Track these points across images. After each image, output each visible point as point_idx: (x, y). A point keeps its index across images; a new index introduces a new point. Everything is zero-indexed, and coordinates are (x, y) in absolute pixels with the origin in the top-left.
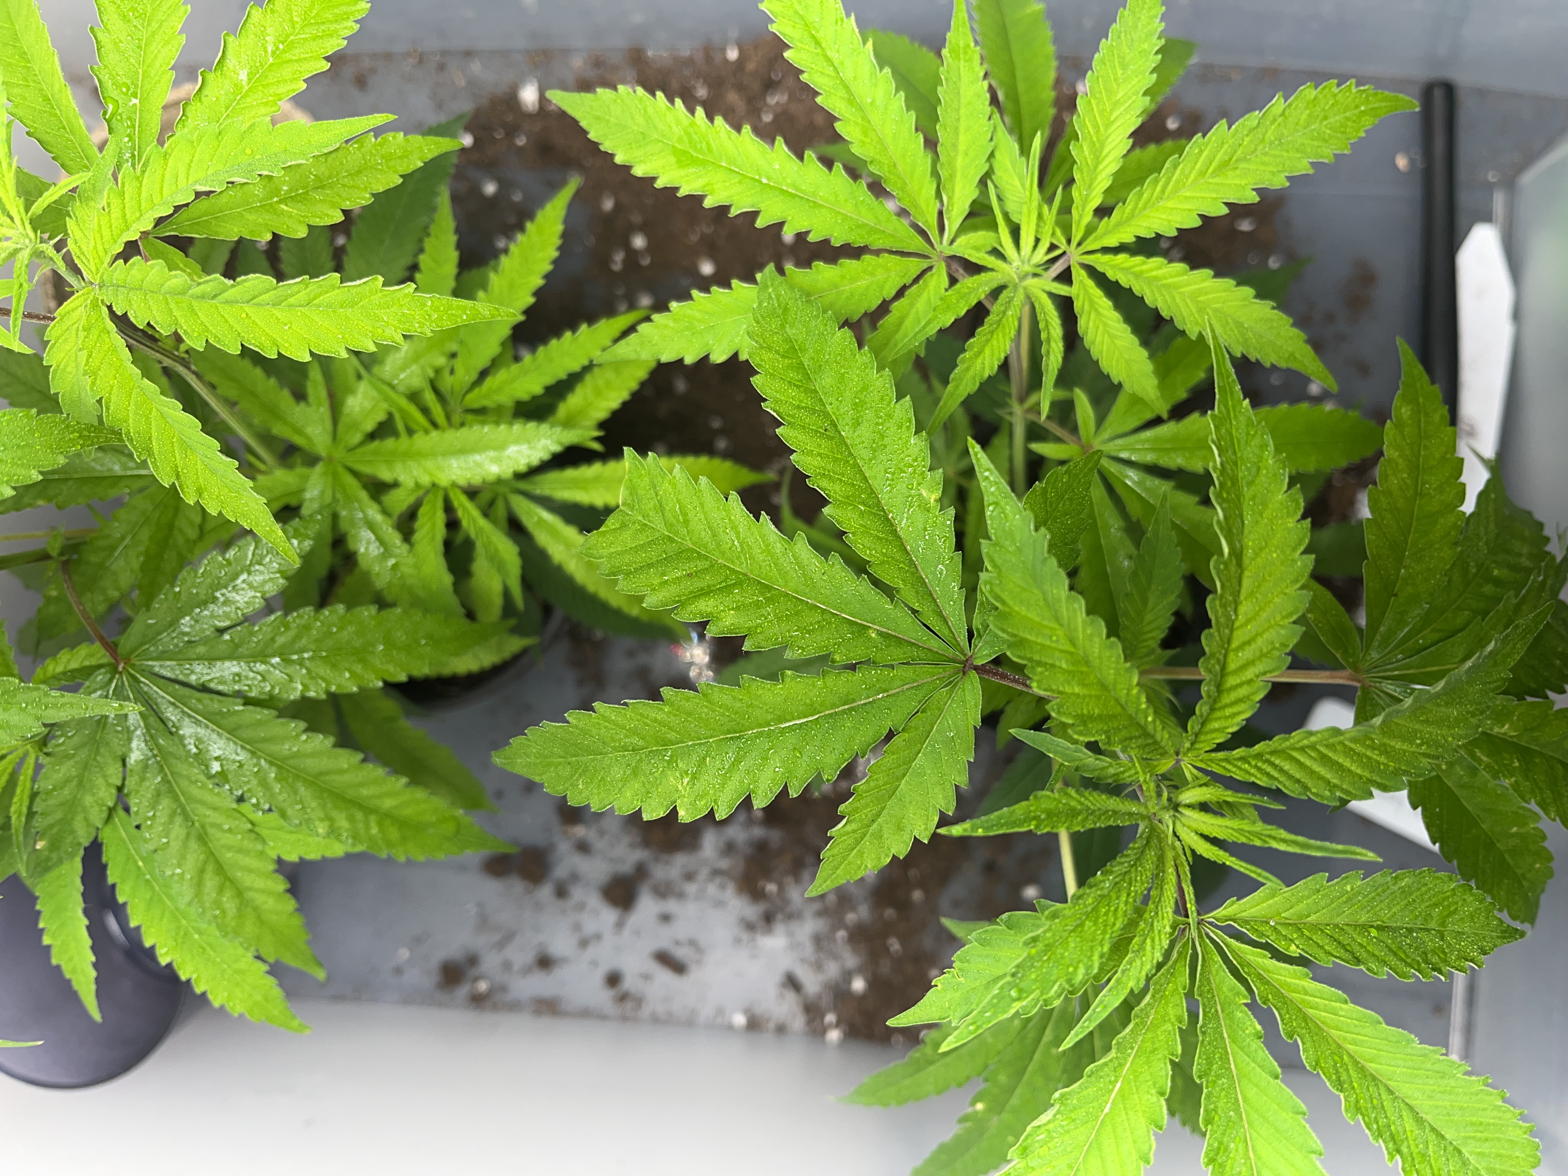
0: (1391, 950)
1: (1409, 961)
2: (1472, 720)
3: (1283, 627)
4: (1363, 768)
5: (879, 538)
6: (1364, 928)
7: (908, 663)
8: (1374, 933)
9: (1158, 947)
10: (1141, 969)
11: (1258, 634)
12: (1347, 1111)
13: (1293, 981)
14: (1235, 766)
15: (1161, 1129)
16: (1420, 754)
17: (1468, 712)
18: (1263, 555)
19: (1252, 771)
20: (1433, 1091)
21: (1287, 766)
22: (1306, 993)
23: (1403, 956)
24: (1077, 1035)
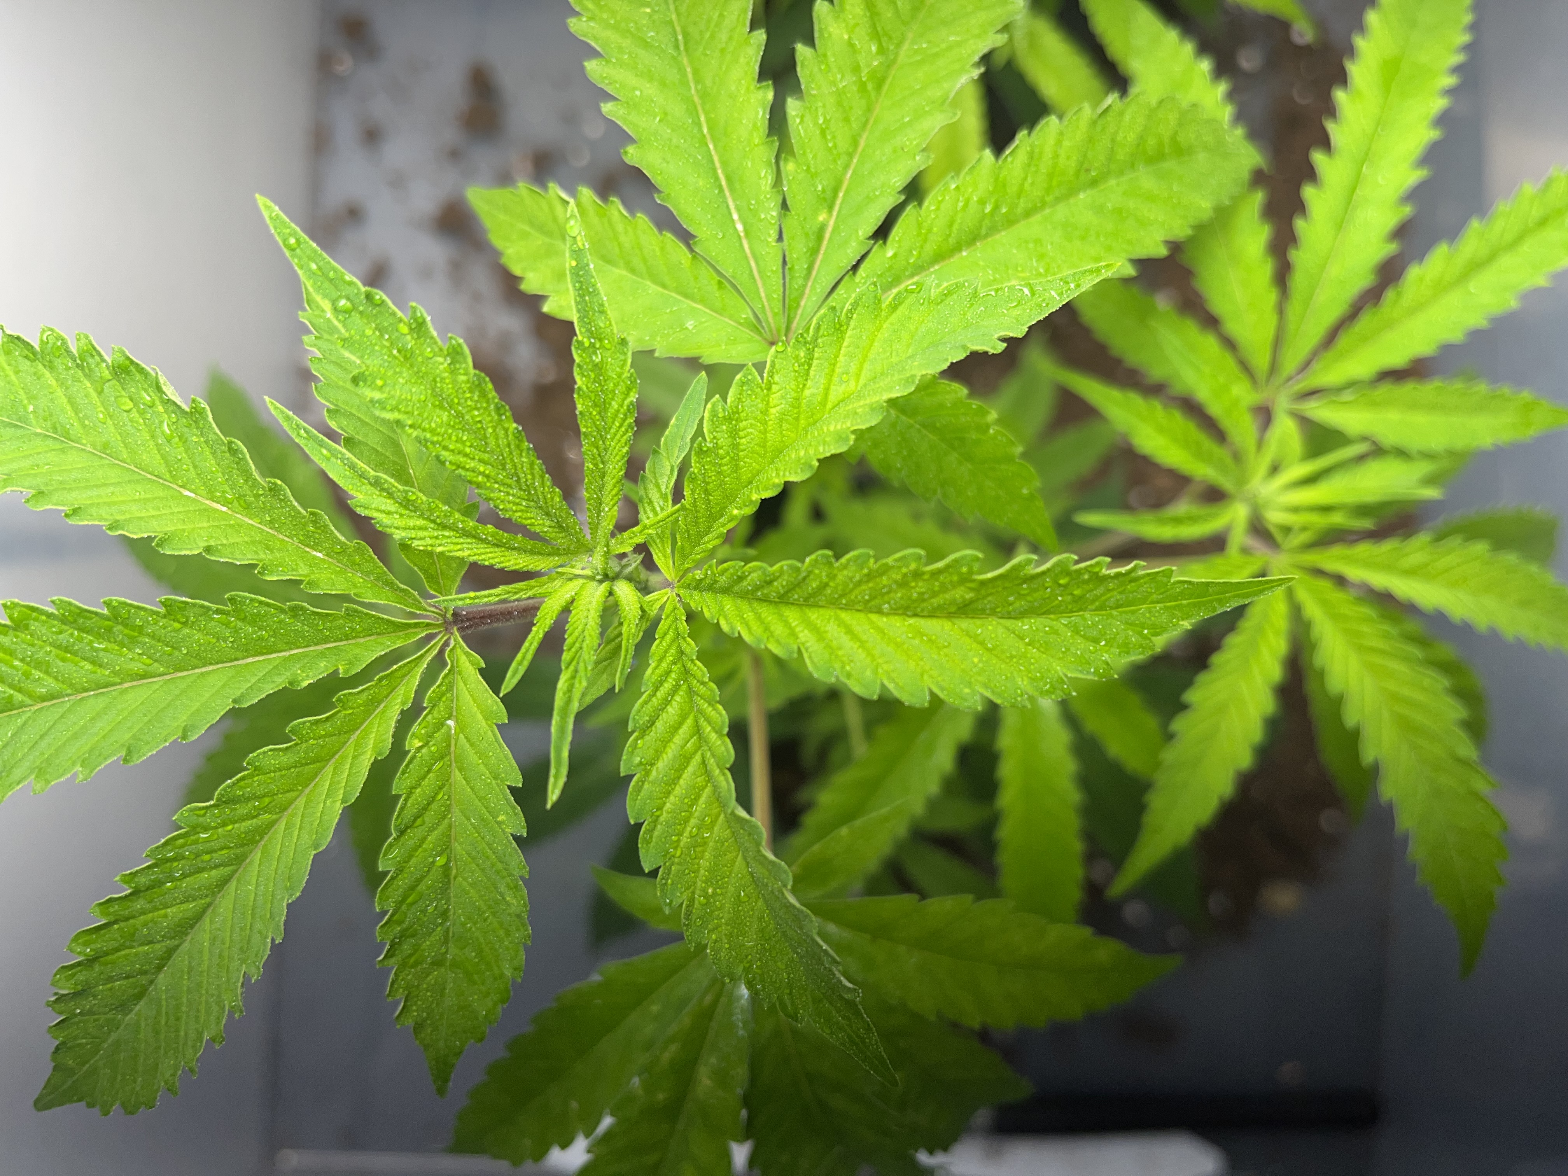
0: (419, 881)
1: (404, 907)
2: (741, 968)
3: (875, 672)
4: (673, 811)
5: (951, 225)
6: (445, 847)
7: (784, 262)
8: (440, 861)
9: (413, 534)
10: (383, 512)
11: (862, 644)
12: (191, 810)
13: (372, 741)
14: (669, 647)
15: (158, 545)
16: (693, 893)
17: (751, 963)
18: (974, 645)
19: (664, 665)
20: (223, 942)
21: (672, 710)
22: (355, 758)
23: (410, 900)
24: (288, 418)
